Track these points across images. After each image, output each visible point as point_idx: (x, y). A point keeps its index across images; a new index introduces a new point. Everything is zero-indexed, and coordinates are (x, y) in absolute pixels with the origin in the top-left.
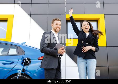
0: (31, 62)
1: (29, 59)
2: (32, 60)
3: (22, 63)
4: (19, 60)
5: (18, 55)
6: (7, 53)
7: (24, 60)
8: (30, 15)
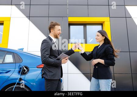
0: (29, 70)
1: (26, 67)
2: (30, 69)
3: (19, 72)
4: (15, 68)
5: (15, 63)
6: (2, 60)
7: (21, 68)
8: (29, 17)
